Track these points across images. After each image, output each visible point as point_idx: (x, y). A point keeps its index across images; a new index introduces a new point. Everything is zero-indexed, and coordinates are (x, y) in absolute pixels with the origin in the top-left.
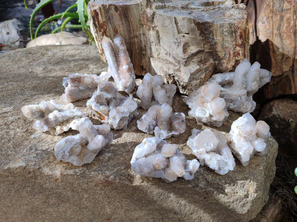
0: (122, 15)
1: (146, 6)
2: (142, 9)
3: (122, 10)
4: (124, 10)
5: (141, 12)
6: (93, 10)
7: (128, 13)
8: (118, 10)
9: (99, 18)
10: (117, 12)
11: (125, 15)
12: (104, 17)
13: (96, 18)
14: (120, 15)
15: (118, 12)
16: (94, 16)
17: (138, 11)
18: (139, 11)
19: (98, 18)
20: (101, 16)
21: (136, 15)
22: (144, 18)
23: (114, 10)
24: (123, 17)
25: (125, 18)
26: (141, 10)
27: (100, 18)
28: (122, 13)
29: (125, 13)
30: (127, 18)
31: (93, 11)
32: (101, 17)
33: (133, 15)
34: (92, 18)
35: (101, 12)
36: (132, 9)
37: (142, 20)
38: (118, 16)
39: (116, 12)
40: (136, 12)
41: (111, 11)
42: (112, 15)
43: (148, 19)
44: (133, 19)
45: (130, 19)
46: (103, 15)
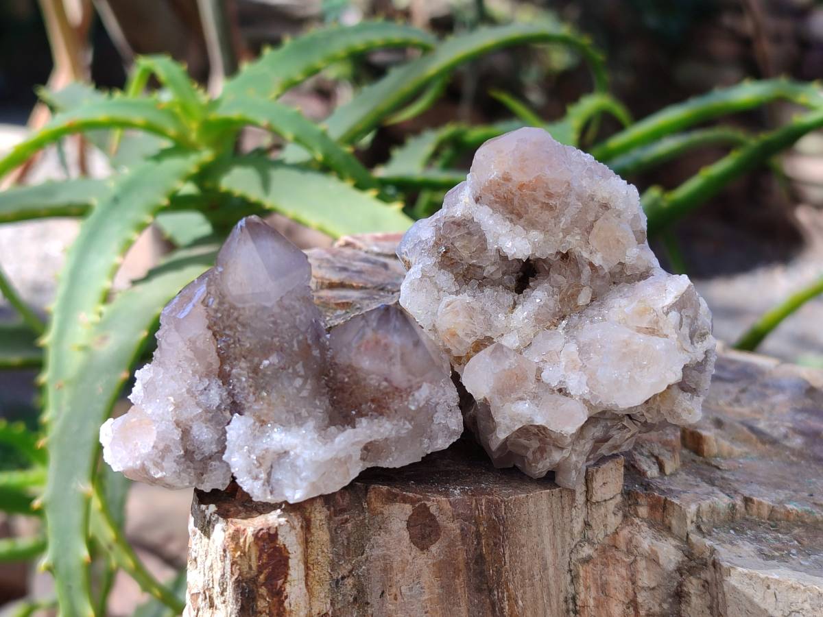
0: (457, 572)
1: (618, 508)
2: (587, 524)
3: (464, 534)
4: (478, 536)
5: (587, 551)
6: (250, 532)
7: (499, 559)
8: (438, 535)
9: (288, 588)
10: (423, 548)
11: (481, 573)
12: (321, 582)
13: (263, 591)
14: (444, 569)
15: (434, 549)
16: (254, 580)
17: (563, 537)
18: (568, 538)
19: (278, 595)
20: (307, 575)
21: (551, 571)
22: (603, 588)
23: (406, 534)
24: (460, 581)
25: (479, 590)
26: (583, 532)
27: (295, 589)
28: (462, 557)
29: (480, 559)
30: (491, 591)
31: (250, 539)
32: (303, 585)
33: (530, 569)
34: (230, 592)
35: (306, 542)
36: (529, 525)
37: (591, 602)
38: (427, 577)
39: (415, 551)
40: (554, 546)
41: (381, 538)
42: (386, 570)
43: (640, 600)
44: (528, 595)
45: (513, 600)
46: (322, 572)
